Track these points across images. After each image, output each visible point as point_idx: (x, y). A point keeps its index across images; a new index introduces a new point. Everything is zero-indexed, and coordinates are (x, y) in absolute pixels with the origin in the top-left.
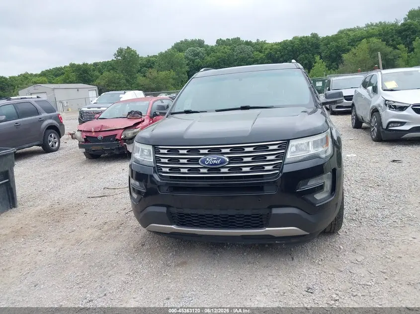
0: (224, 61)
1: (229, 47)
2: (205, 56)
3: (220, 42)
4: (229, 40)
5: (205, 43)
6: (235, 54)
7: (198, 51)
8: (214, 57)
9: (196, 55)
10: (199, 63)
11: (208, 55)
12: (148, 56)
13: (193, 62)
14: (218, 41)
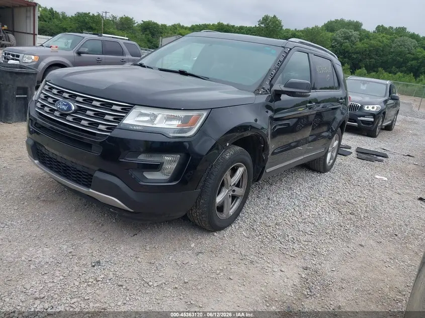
0: (377, 51)
1: (389, 37)
2: (357, 41)
3: (381, 29)
4: (392, 28)
5: (363, 27)
6: (394, 45)
7: (350, 34)
8: (367, 44)
9: (347, 38)
10: (347, 47)
11: (361, 40)
12: (295, 29)
13: (341, 45)
14: (378, 28)
